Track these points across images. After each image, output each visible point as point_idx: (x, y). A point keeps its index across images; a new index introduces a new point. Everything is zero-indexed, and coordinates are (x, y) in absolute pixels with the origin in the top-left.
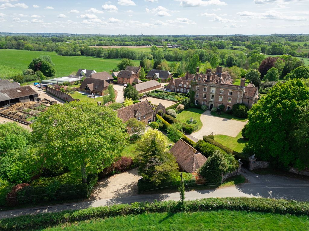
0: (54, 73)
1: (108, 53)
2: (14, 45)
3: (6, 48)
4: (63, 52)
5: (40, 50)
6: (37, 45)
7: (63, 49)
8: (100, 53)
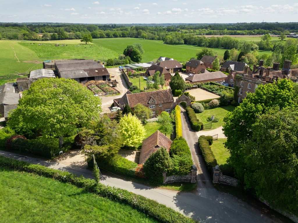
0: (140, 59)
1: (209, 43)
2: (135, 34)
3: (128, 37)
4: (168, 41)
5: (153, 39)
6: (151, 35)
7: (169, 38)
8: (201, 42)
